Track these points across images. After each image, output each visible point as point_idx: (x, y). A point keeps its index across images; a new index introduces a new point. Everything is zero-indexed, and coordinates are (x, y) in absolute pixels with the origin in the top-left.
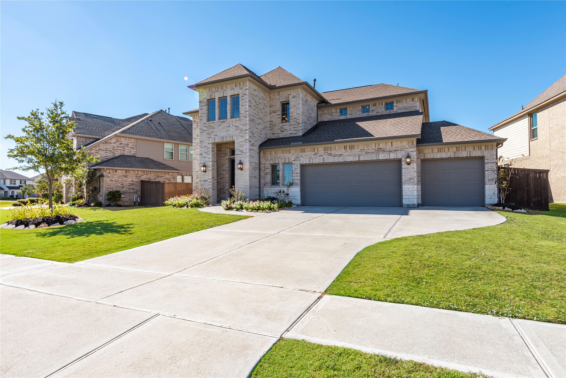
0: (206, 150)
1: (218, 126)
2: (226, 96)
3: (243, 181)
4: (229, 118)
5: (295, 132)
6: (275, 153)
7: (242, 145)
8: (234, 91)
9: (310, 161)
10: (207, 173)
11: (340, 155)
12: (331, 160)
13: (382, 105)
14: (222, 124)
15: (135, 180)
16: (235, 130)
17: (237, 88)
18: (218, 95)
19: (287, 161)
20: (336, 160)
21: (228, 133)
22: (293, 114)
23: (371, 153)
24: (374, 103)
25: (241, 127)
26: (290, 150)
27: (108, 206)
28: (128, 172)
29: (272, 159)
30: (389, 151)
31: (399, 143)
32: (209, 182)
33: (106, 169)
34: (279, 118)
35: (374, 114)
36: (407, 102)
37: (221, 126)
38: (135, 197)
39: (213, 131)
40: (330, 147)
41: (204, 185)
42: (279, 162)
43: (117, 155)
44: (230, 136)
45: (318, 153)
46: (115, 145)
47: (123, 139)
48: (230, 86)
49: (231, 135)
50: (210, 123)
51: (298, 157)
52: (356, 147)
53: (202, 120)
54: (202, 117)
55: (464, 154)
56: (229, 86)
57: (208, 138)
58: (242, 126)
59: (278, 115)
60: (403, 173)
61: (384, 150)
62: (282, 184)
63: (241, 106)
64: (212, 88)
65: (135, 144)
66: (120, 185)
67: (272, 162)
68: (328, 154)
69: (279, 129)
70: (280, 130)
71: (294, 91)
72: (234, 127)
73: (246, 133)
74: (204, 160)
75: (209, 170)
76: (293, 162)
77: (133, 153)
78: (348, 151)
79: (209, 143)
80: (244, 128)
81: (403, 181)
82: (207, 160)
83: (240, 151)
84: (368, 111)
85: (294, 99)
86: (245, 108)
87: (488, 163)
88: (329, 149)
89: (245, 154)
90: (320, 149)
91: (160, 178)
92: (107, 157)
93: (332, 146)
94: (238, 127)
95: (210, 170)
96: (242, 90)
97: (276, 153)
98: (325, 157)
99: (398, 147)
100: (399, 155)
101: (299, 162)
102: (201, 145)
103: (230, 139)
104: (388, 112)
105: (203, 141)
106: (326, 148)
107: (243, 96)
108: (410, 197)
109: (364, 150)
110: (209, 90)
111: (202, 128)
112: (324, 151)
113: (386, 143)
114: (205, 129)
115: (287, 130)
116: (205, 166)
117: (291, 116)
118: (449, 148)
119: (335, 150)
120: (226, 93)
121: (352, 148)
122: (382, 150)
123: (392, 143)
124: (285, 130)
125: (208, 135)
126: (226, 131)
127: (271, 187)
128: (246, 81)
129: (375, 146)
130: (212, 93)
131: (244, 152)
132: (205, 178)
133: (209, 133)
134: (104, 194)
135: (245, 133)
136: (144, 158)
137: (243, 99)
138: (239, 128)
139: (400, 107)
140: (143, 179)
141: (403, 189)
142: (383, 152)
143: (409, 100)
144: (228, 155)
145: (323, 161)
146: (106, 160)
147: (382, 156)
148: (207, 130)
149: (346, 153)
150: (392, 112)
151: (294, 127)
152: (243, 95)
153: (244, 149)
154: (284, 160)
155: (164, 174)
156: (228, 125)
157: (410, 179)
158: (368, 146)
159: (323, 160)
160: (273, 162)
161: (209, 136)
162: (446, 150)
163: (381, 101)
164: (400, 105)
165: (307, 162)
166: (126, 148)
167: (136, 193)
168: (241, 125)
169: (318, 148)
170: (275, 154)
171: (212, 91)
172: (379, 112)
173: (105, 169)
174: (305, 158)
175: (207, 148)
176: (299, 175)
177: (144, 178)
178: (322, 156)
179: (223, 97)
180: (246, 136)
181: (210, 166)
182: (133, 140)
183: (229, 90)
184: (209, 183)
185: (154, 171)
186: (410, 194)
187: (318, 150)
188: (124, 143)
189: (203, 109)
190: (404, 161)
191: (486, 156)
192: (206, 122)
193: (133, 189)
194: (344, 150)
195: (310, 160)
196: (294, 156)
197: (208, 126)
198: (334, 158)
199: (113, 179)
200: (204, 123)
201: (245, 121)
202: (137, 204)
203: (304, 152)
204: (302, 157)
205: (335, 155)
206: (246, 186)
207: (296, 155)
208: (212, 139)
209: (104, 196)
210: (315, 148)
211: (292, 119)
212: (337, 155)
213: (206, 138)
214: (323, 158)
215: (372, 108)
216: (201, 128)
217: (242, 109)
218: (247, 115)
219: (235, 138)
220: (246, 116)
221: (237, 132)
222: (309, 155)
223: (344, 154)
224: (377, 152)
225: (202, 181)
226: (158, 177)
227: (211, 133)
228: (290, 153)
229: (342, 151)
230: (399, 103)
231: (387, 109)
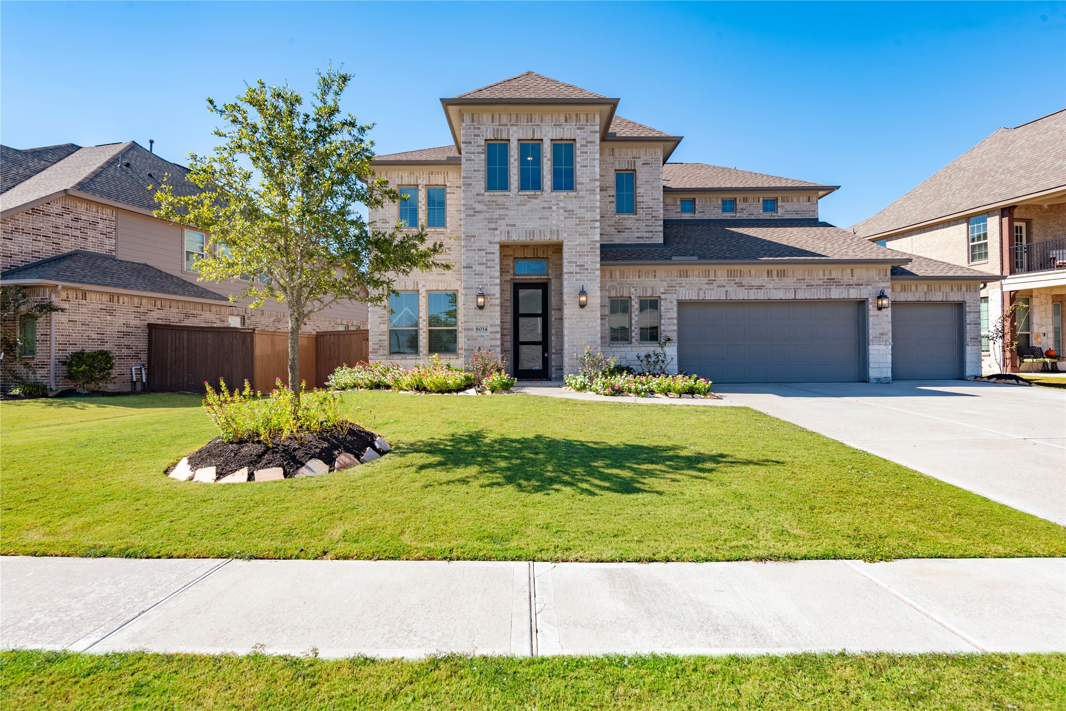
0: (484, 257)
1: (518, 205)
2: (539, 138)
3: (584, 332)
4: (549, 191)
5: (650, 235)
6: (622, 275)
7: (582, 252)
8: (563, 132)
9: (698, 295)
10: (486, 312)
11: (760, 287)
12: (741, 295)
13: (759, 201)
14: (529, 202)
15: (133, 322)
16: (565, 218)
17: (570, 125)
18: (516, 132)
19: (648, 292)
20: (753, 295)
21: (545, 222)
22: (645, 199)
23: (817, 285)
24: (745, 196)
25: (581, 212)
26: (655, 271)
27: (66, 394)
28: (116, 298)
29: (613, 287)
30: (847, 285)
31: (864, 271)
32: (491, 332)
33: (64, 288)
34: (613, 202)
35: (745, 216)
36: (799, 202)
37: (526, 205)
38: (133, 369)
39: (505, 215)
40: (740, 271)
41: (476, 340)
42: (629, 294)
43: (66, 251)
44: (551, 231)
45: (715, 280)
46: (59, 221)
47: (81, 208)
48: (552, 118)
49: (555, 228)
50: (494, 195)
51: (672, 287)
52: (790, 274)
53: (470, 184)
54: (470, 178)
55: (938, 297)
56: (548, 118)
57: (489, 229)
58: (583, 210)
59: (609, 196)
60: (870, 324)
61: (839, 282)
62: (636, 340)
63: (581, 166)
64: (500, 114)
65: (113, 224)
66: (96, 336)
67: (613, 294)
68: (735, 283)
69: (613, 226)
70: (615, 229)
71: (646, 151)
72: (561, 211)
73: (594, 228)
74: (477, 280)
75: (490, 305)
76: (663, 296)
77: (107, 247)
78: (774, 280)
79: (490, 243)
80: (589, 216)
81: (871, 337)
82: (486, 280)
83: (577, 266)
84: (733, 209)
85: (646, 168)
86: (591, 173)
87: (970, 312)
88: (739, 274)
89: (590, 273)
90: (719, 273)
91: (191, 319)
92: (37, 255)
93: (745, 268)
94: (573, 211)
95: (495, 305)
96: (584, 132)
97: (624, 275)
98: (730, 289)
99: (863, 279)
100: (864, 293)
101: (675, 296)
102: (470, 244)
103: (551, 237)
104: (767, 216)
105: (474, 236)
106: (731, 272)
107: (587, 146)
108: (881, 365)
109: (804, 279)
110: (493, 118)
111: (472, 205)
112: (728, 277)
113: (843, 270)
114: (479, 207)
115: (631, 229)
116: (482, 295)
117: (640, 202)
118: (917, 286)
119: (750, 276)
120: (541, 132)
121: (782, 274)
122: (835, 282)
123: (852, 270)
124: (626, 229)
125: (489, 222)
126: (540, 218)
127: (611, 345)
128: (594, 114)
129: (824, 275)
130: (499, 125)
131: (588, 269)
132: (481, 322)
133: (492, 219)
134: (53, 361)
135: (591, 228)
136: (138, 264)
137: (586, 153)
138: (574, 214)
139: (789, 209)
140: (153, 322)
141: (871, 352)
142: (837, 285)
143: (803, 198)
144: (508, 272)
145: (726, 297)
146: (34, 261)
147: (836, 293)
148: (486, 212)
149: (770, 283)
150: (775, 216)
151: (646, 226)
152: (587, 142)
153: (587, 262)
154: (643, 291)
155: (200, 308)
156: (546, 205)
157: (882, 334)
158: (812, 274)
159: (726, 295)
160: (616, 293)
161: (493, 226)
162: (913, 288)
163: (756, 195)
164: (789, 206)
165: (694, 297)
166: (91, 233)
167: (136, 357)
168: (580, 208)
169: (715, 271)
170: (620, 276)
171: (500, 121)
172: (753, 214)
173: (60, 287)
174: (688, 289)
175: (486, 253)
176: (675, 321)
177: (155, 317)
178: (724, 286)
179: (532, 140)
180: (595, 234)
181: (494, 295)
182: (109, 211)
183: (549, 126)
184: (493, 336)
185: (178, 301)
186: (882, 361)
187: (715, 274)
188: (83, 217)
189: (474, 160)
190: (872, 303)
191: (967, 301)
192: (483, 191)
193: (128, 347)
194: (766, 278)
195: (698, 293)
196: (665, 284)
197: (489, 201)
198: (748, 293)
199: (76, 318)
200: (478, 195)
201: (592, 200)
202: (139, 387)
203: (687, 277)
204: (683, 287)
205: (750, 287)
206: (594, 342)
207: (669, 282)
208: (501, 234)
209: (52, 366)
210: (709, 271)
211: (643, 208)
212: (753, 286)
213: (482, 229)
214: (727, 291)
215: (740, 205)
216: (468, 205)
217: (583, 174)
218: (597, 187)
219: (565, 235)
220: (595, 190)
221: (571, 223)
222: (697, 283)
223: (767, 286)
224: (827, 285)
225: (471, 329)
226: (187, 316)
227: (496, 219)
228: (655, 276)
229: (764, 280)
230: (788, 201)
231: (765, 210)
